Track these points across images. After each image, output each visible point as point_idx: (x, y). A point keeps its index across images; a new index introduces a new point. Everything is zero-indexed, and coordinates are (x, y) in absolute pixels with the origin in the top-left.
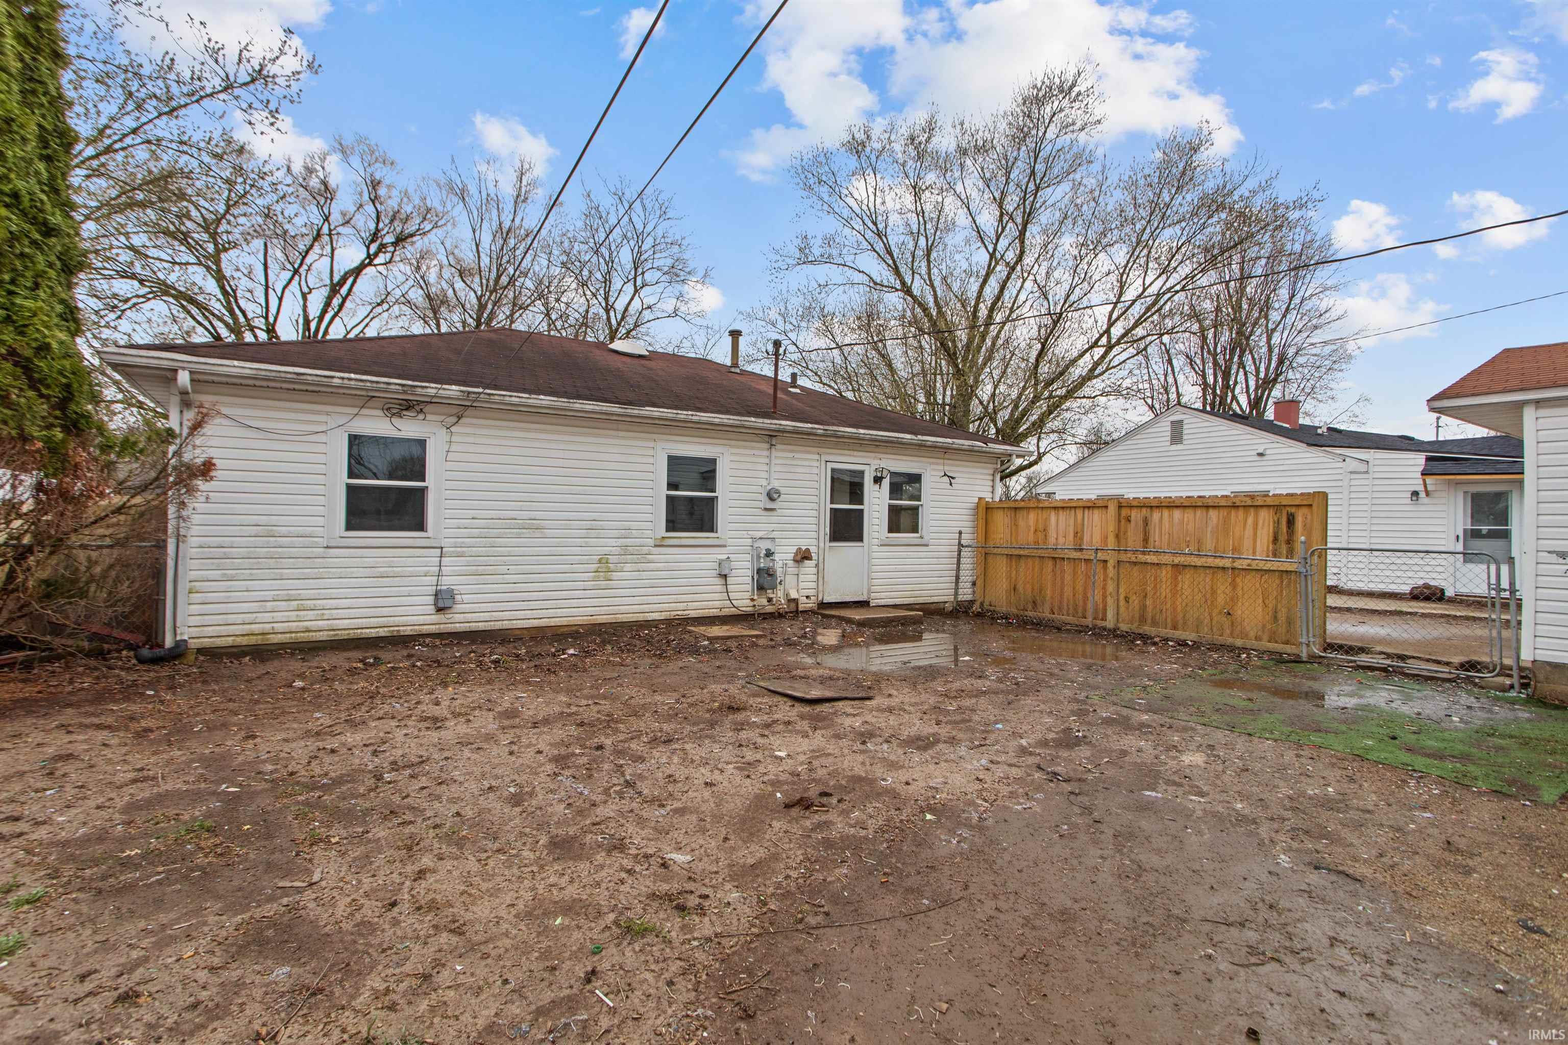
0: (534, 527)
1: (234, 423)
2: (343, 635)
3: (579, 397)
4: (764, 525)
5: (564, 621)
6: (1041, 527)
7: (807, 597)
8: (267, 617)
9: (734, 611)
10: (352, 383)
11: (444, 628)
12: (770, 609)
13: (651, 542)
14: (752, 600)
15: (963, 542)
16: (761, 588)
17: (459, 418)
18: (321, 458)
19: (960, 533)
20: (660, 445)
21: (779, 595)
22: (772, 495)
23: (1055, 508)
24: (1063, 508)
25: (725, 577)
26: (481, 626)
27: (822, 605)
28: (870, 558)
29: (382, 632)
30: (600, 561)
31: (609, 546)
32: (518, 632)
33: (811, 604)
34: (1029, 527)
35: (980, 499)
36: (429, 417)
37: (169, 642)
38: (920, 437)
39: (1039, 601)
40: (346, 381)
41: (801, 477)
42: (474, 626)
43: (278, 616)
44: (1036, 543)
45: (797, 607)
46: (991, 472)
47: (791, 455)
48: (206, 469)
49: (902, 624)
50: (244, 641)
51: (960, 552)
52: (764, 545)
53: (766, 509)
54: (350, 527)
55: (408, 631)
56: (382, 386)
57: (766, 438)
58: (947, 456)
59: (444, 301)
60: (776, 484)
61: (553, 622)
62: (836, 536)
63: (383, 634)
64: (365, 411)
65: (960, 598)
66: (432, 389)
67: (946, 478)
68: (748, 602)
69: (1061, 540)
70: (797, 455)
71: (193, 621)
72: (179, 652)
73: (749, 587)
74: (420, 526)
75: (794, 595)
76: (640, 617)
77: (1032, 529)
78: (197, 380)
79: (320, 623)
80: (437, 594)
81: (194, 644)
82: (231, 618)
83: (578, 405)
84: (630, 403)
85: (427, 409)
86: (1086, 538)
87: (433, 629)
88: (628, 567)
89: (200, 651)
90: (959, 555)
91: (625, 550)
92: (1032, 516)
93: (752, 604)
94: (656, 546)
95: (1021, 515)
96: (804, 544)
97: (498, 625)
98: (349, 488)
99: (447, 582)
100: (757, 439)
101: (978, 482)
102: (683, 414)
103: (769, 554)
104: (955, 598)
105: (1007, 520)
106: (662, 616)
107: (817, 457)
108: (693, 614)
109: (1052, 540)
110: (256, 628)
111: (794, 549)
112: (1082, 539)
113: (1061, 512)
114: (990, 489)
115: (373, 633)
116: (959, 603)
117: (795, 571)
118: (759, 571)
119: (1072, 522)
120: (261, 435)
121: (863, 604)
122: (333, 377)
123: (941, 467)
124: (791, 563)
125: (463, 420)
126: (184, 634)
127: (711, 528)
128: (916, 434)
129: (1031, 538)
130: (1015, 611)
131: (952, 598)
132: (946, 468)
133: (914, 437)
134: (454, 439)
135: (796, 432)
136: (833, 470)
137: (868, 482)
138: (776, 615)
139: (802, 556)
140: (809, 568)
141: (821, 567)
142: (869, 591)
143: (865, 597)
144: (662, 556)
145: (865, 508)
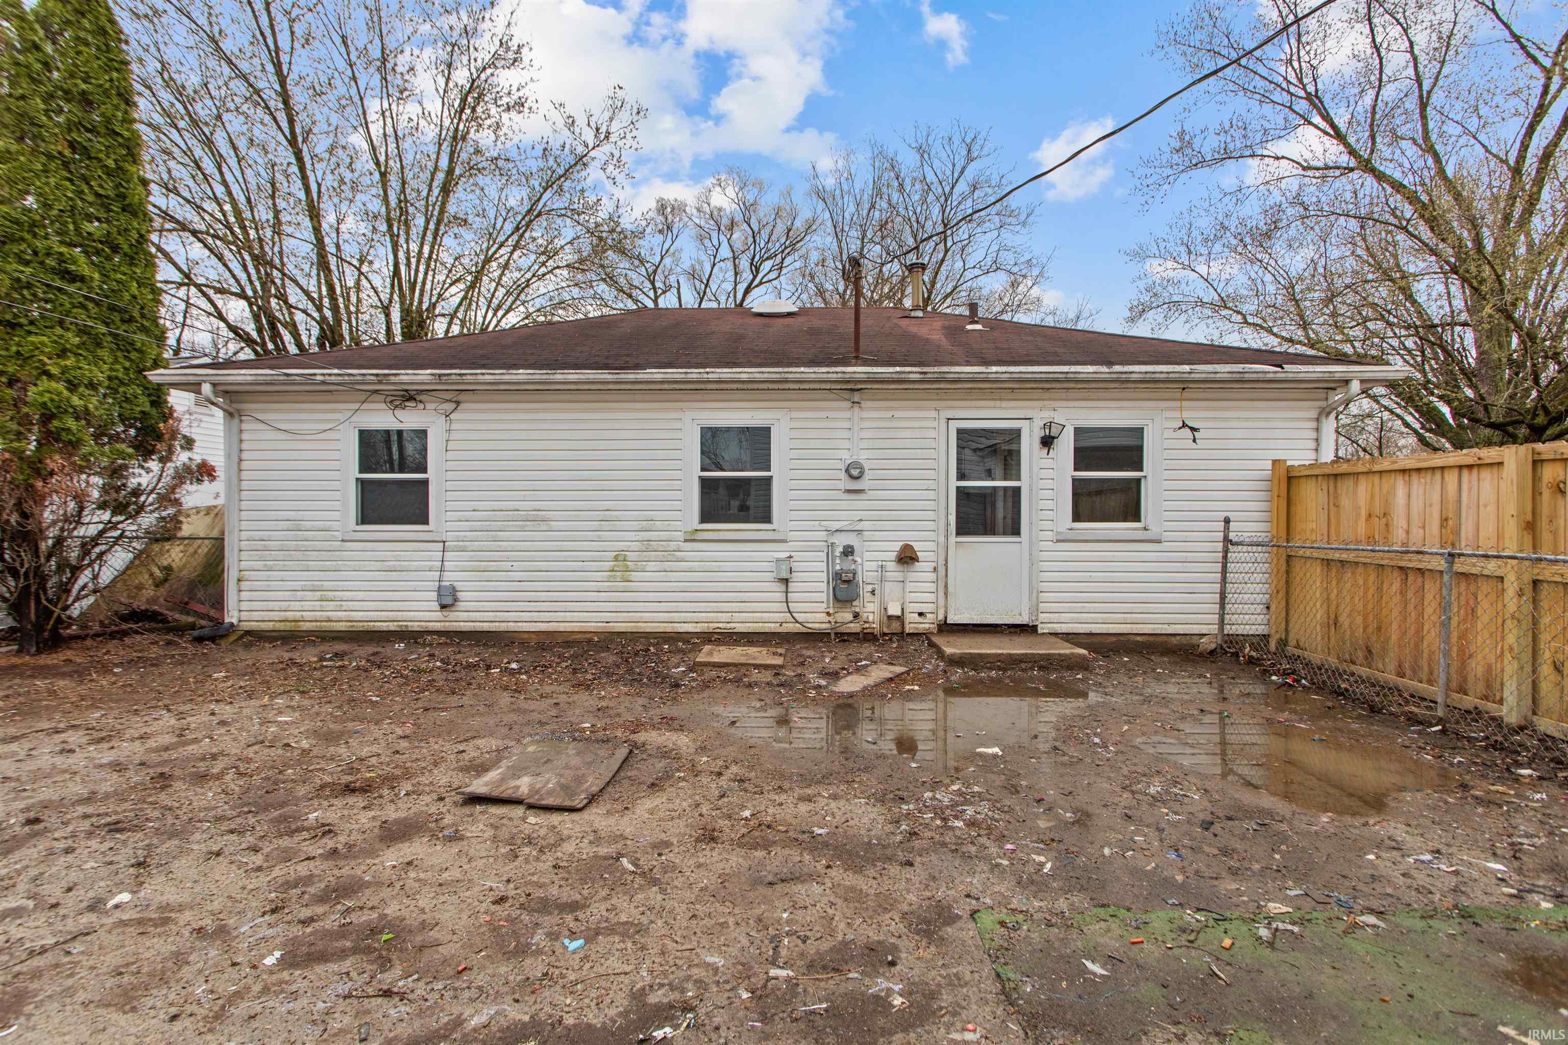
0: (538, 519)
1: (267, 427)
2: (359, 626)
4: (844, 513)
5: (576, 627)
6: (1378, 510)
7: (921, 614)
8: (296, 605)
9: (797, 628)
10: (333, 378)
11: (448, 626)
12: (855, 627)
13: (680, 536)
14: (828, 614)
15: (1232, 536)
16: (838, 598)
17: (458, 403)
18: (336, 455)
19: (1227, 521)
20: (688, 416)
21: (871, 608)
22: (854, 472)
23: (1404, 471)
24: (1419, 470)
25: (786, 581)
26: (486, 627)
27: (944, 627)
29: (392, 627)
30: (616, 559)
31: (628, 541)
32: (526, 636)
33: (927, 625)
34: (1357, 509)
35: (1275, 462)
36: (429, 406)
37: (226, 623)
38: (1117, 368)
39: (1376, 648)
40: (327, 378)
41: (908, 444)
42: (479, 626)
43: (307, 605)
44: (1370, 539)
45: (903, 628)
46: (1314, 414)
47: (889, 414)
49: (1041, 668)
50: (281, 626)
51: (1226, 552)
52: (841, 541)
53: (849, 491)
54: (361, 520)
55: (415, 626)
56: (359, 378)
57: (846, 395)
58: (1186, 394)
60: (862, 457)
61: (562, 627)
62: (968, 524)
63: (392, 629)
64: (365, 406)
65: (1228, 629)
67: (1187, 432)
68: (823, 617)
69: (1417, 534)
70: (898, 414)
71: (245, 605)
72: (233, 632)
73: (823, 596)
74: (424, 520)
75: (894, 610)
76: (669, 628)
77: (1363, 514)
79: (339, 613)
80: (441, 590)
81: (243, 626)
82: (271, 605)
84: (634, 367)
85: (422, 397)
86: (1467, 530)
87: (438, 626)
88: (651, 566)
89: (247, 633)
90: (1225, 557)
91: (648, 546)
92: (1364, 486)
93: (827, 619)
94: (686, 541)
95: (1345, 486)
96: (908, 537)
97: (503, 627)
98: (361, 482)
99: (450, 577)
100: (832, 396)
101: (1278, 434)
103: (848, 551)
104: (1221, 629)
105: (1322, 498)
106: (698, 628)
107: (934, 414)
108: (741, 628)
109: (1399, 534)
110: (290, 615)
111: (897, 546)
112: (1457, 532)
113: (1415, 477)
114: (1313, 445)
115: (384, 626)
116: (1232, 640)
117: (899, 576)
118: (838, 576)
119: (1436, 497)
120: (289, 436)
121: (1025, 629)
122: (315, 375)
123: (1177, 414)
124: (892, 566)
125: (462, 406)
126: (234, 618)
127: (766, 517)
128: (1110, 364)
129: (1362, 529)
130: (1333, 661)
131: (1214, 629)
132: (1186, 415)
133: (1104, 369)
134: (454, 426)
136: (960, 432)
137: (1029, 445)
138: (867, 637)
139: (907, 557)
140: (923, 572)
141: (942, 570)
142: (1035, 610)
143: (1024, 619)
144: (693, 552)
145: (1024, 484)
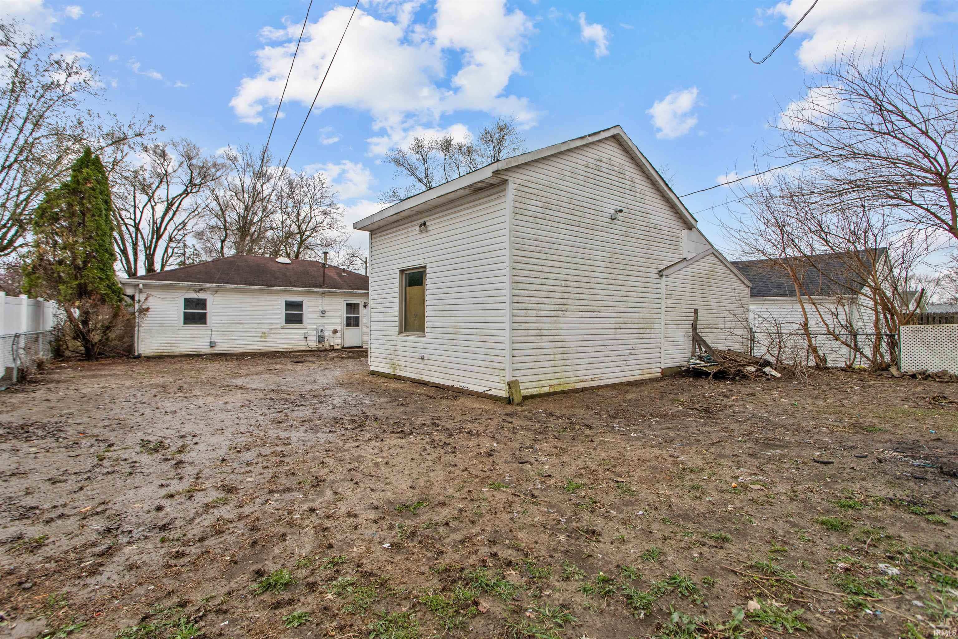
0: (240, 323)
1: (153, 296)
2: (183, 353)
3: (253, 285)
4: (321, 322)
5: (252, 350)
7: (338, 345)
8: (163, 348)
9: (309, 349)
10: (185, 285)
11: (212, 352)
12: (323, 348)
13: (280, 327)
14: (317, 345)
16: (319, 342)
18: (177, 305)
20: (282, 298)
21: (327, 344)
22: (323, 312)
25: (306, 338)
26: (225, 352)
27: (343, 347)
28: (362, 332)
29: (194, 353)
30: (262, 333)
31: (266, 328)
32: (236, 354)
33: (339, 347)
36: (207, 293)
37: (136, 354)
40: (183, 285)
41: (335, 306)
42: (221, 352)
43: (165, 348)
45: (334, 348)
48: (147, 309)
50: (157, 354)
52: (320, 328)
53: (321, 317)
54: (185, 323)
55: (202, 353)
56: (193, 285)
57: (321, 294)
59: (227, 206)
60: (325, 309)
61: (247, 351)
62: (348, 324)
64: (189, 291)
66: (208, 285)
70: (332, 299)
71: (143, 349)
72: (139, 356)
73: (315, 341)
74: (205, 323)
75: (332, 344)
76: (277, 351)
78: (144, 285)
79: (177, 350)
80: (210, 343)
81: (143, 355)
82: (152, 349)
83: (253, 287)
84: (271, 286)
85: (207, 290)
87: (209, 352)
88: (272, 335)
89: (145, 357)
91: (271, 330)
93: (316, 347)
94: (282, 328)
96: (336, 327)
97: (229, 352)
98: (185, 313)
99: (213, 339)
100: (317, 294)
102: (288, 288)
103: (322, 331)
106: (285, 350)
107: (340, 300)
108: (295, 350)
110: (159, 351)
111: (333, 329)
115: (191, 353)
117: (333, 336)
118: (319, 336)
120: (161, 299)
121: (361, 347)
122: (180, 284)
124: (332, 334)
125: (218, 293)
126: (141, 352)
127: (301, 323)
134: (215, 298)
135: (330, 292)
136: (347, 304)
137: (361, 307)
138: (326, 350)
139: (335, 332)
140: (338, 336)
141: (342, 335)
142: (362, 343)
143: (360, 345)
144: (283, 332)
145: (360, 315)
